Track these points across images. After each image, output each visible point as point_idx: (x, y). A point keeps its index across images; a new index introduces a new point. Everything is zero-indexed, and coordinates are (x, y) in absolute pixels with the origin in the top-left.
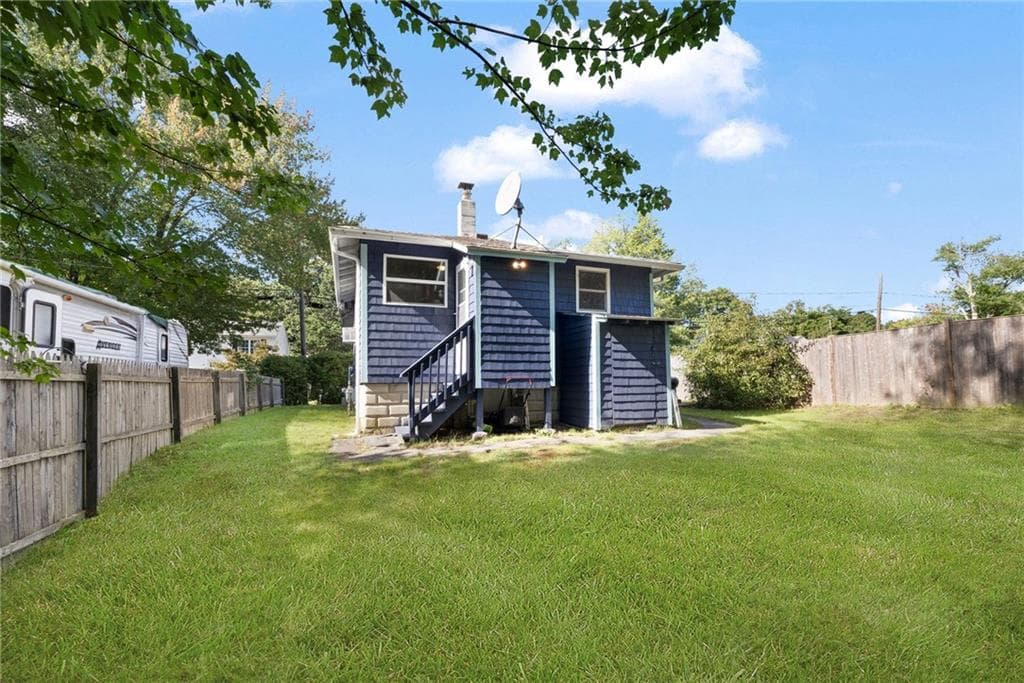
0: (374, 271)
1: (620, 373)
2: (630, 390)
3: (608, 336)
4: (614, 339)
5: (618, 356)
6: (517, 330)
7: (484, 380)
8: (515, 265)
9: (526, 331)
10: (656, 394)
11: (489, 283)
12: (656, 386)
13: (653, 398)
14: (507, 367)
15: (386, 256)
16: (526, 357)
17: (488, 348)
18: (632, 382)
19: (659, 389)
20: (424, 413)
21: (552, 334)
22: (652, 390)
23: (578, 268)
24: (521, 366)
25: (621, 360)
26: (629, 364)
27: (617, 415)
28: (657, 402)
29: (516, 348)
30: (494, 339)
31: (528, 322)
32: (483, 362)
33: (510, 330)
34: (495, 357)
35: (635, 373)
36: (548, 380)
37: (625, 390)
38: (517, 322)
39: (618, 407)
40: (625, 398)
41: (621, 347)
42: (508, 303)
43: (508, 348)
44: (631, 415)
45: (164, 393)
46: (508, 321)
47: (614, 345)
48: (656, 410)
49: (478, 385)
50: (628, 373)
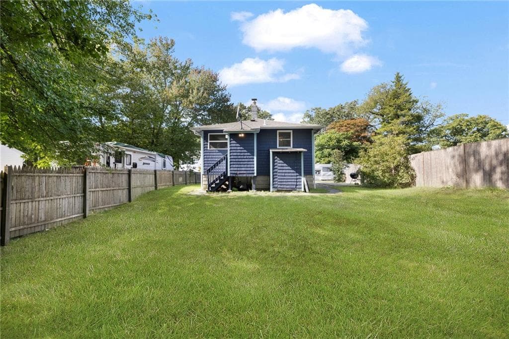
0: (206, 139)
1: (281, 171)
2: (285, 177)
3: (276, 157)
4: (278, 159)
5: (280, 165)
6: (242, 157)
7: (231, 173)
8: (240, 135)
9: (245, 157)
10: (297, 179)
11: (232, 142)
12: (297, 176)
13: (295, 180)
14: (239, 169)
15: (209, 134)
16: (245, 166)
17: (232, 163)
18: (286, 174)
19: (298, 177)
20: (212, 184)
21: (255, 158)
22: (295, 177)
23: (278, 131)
24: (243, 169)
25: (281, 166)
26: (285, 168)
27: (279, 186)
28: (297, 182)
29: (242, 163)
30: (234, 160)
31: (246, 154)
32: (230, 168)
33: (240, 157)
34: (234, 166)
35: (287, 171)
36: (254, 173)
37: (283, 177)
38: (242, 154)
39: (279, 183)
40: (283, 180)
41: (281, 162)
42: (239, 148)
43: (239, 163)
44: (285, 186)
45: (153, 177)
46: (239, 154)
47: (278, 160)
48: (297, 185)
49: (229, 175)
50: (284, 171)
